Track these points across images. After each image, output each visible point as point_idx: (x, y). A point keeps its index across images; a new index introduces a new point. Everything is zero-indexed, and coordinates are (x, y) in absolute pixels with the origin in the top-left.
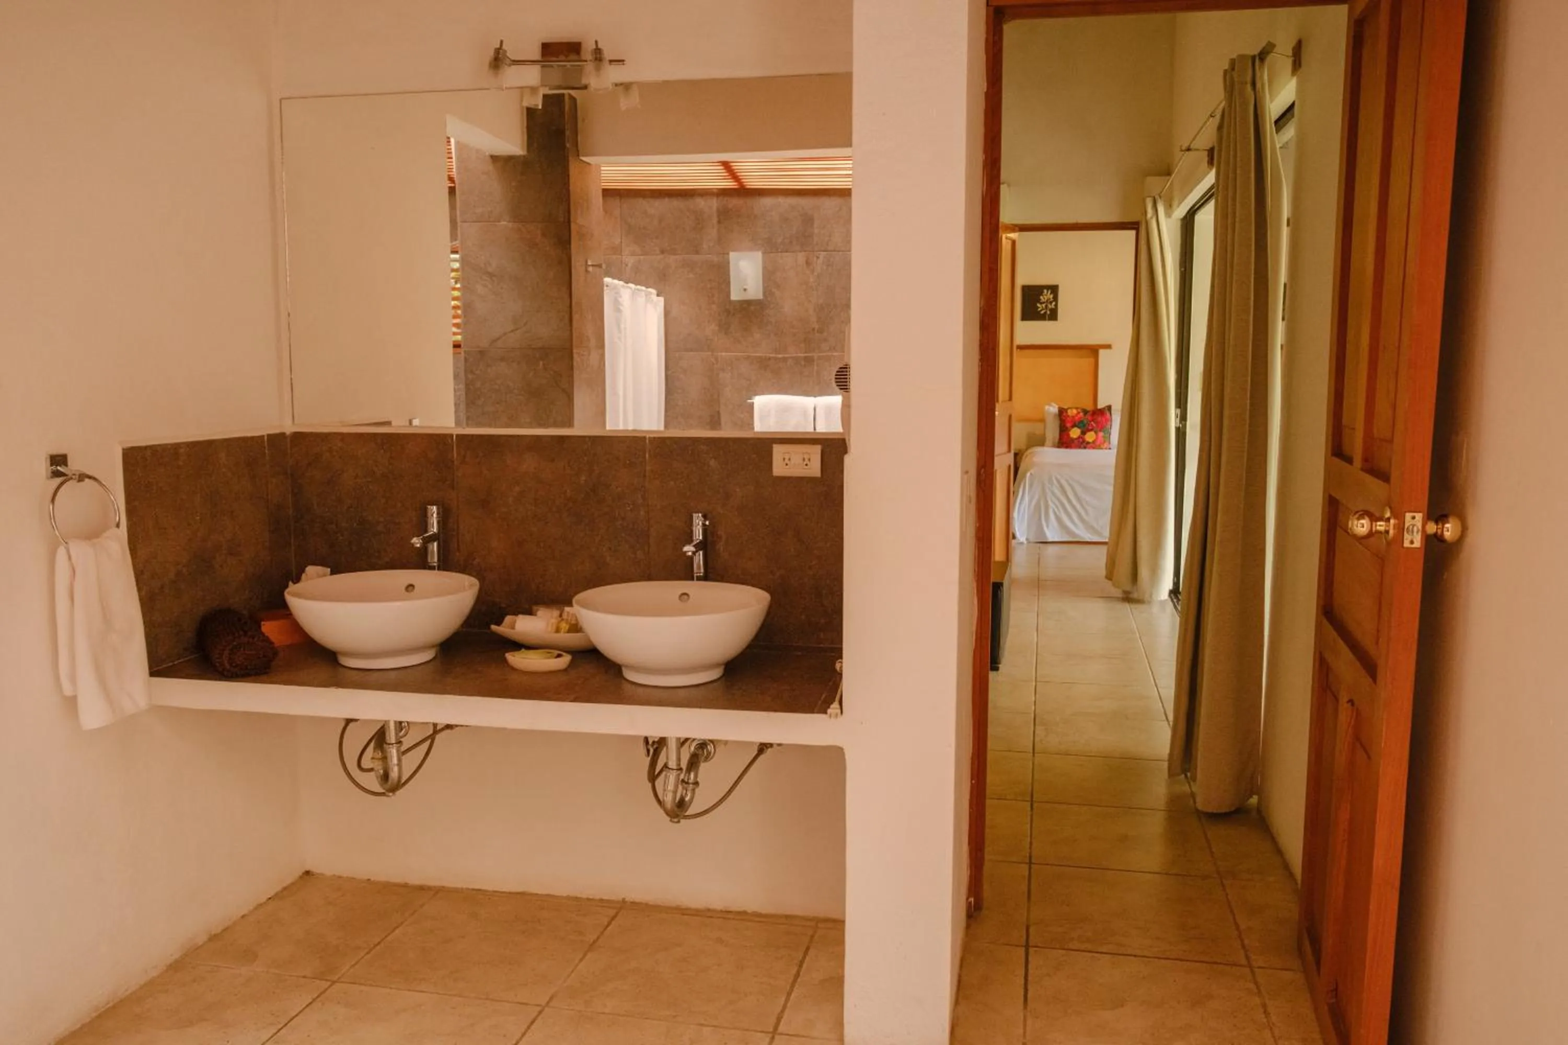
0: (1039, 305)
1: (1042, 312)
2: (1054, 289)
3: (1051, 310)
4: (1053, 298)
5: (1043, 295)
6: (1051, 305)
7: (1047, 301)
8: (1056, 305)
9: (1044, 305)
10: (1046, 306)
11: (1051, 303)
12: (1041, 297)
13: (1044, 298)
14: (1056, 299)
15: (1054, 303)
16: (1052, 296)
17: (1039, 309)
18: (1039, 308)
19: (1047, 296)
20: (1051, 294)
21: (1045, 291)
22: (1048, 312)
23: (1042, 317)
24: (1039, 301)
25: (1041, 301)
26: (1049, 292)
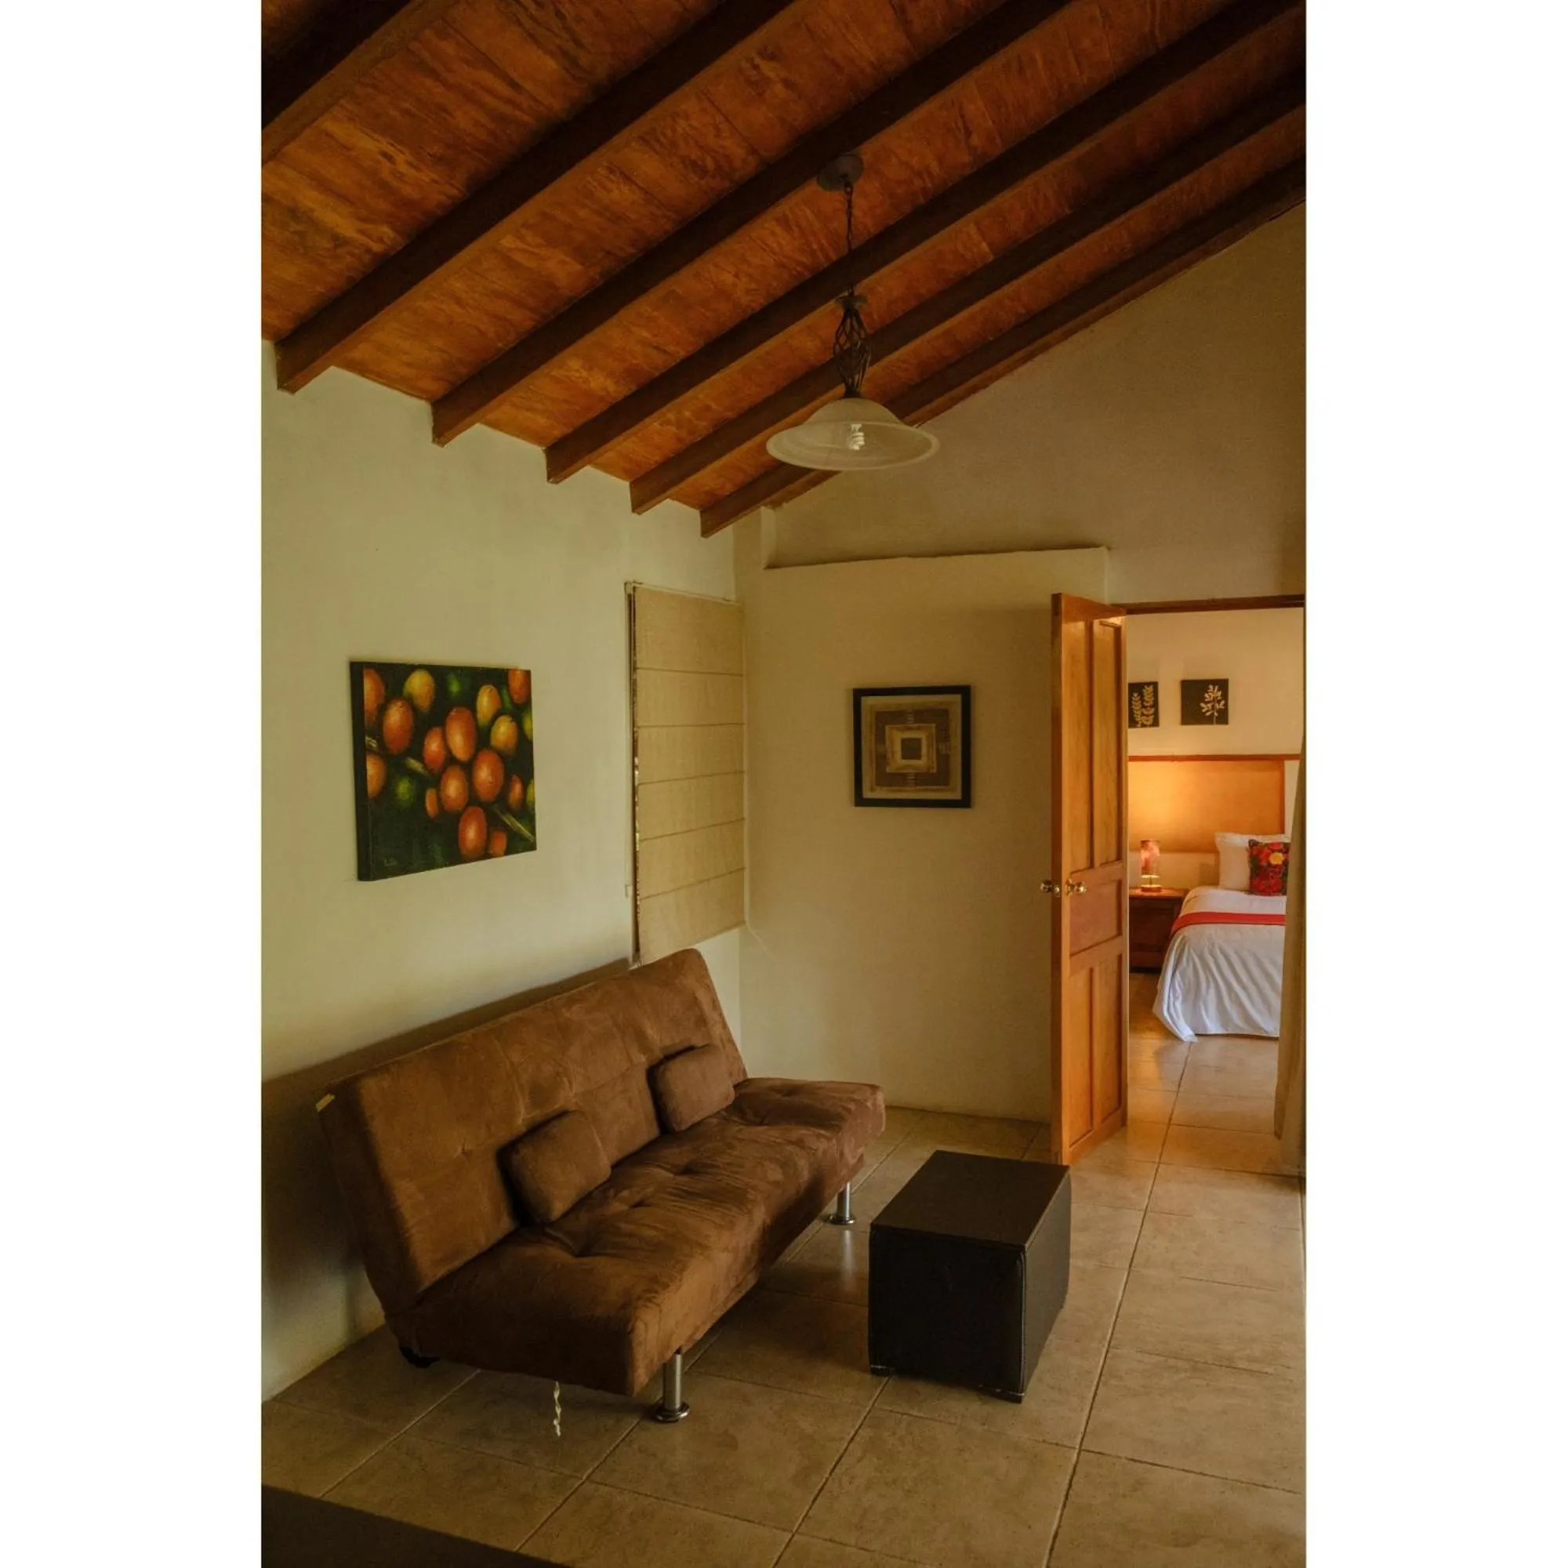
0: (1203, 705)
1: (1208, 714)
2: (1223, 685)
3: (1219, 711)
4: (1221, 695)
5: (1208, 693)
6: (1219, 704)
7: (1214, 700)
8: (1226, 705)
9: (1210, 705)
10: (1213, 707)
11: (1219, 702)
12: (1206, 695)
13: (1210, 696)
14: (1225, 696)
15: (1223, 702)
16: (1220, 693)
17: (1204, 711)
18: (1203, 708)
19: (1213, 693)
20: (1218, 690)
21: (1211, 687)
22: (1216, 714)
23: (1207, 720)
24: (1203, 700)
25: (1206, 700)
26: (1217, 688)
